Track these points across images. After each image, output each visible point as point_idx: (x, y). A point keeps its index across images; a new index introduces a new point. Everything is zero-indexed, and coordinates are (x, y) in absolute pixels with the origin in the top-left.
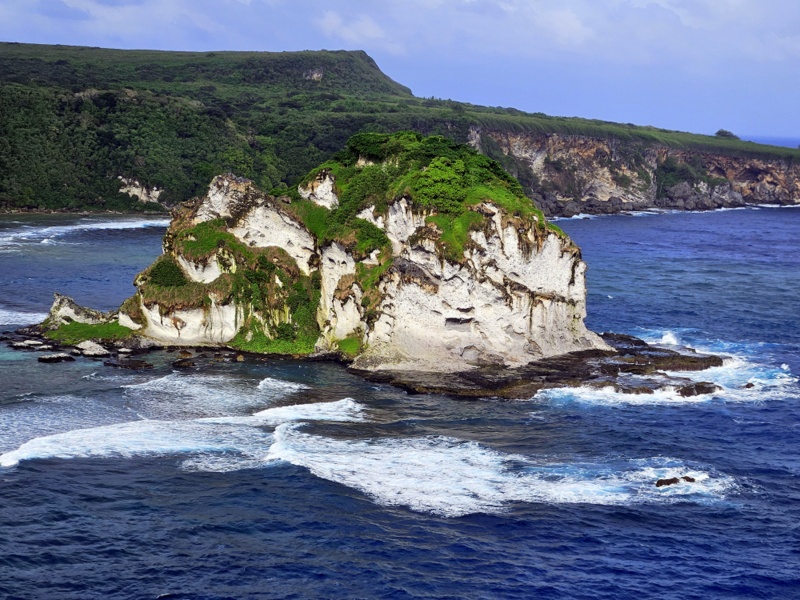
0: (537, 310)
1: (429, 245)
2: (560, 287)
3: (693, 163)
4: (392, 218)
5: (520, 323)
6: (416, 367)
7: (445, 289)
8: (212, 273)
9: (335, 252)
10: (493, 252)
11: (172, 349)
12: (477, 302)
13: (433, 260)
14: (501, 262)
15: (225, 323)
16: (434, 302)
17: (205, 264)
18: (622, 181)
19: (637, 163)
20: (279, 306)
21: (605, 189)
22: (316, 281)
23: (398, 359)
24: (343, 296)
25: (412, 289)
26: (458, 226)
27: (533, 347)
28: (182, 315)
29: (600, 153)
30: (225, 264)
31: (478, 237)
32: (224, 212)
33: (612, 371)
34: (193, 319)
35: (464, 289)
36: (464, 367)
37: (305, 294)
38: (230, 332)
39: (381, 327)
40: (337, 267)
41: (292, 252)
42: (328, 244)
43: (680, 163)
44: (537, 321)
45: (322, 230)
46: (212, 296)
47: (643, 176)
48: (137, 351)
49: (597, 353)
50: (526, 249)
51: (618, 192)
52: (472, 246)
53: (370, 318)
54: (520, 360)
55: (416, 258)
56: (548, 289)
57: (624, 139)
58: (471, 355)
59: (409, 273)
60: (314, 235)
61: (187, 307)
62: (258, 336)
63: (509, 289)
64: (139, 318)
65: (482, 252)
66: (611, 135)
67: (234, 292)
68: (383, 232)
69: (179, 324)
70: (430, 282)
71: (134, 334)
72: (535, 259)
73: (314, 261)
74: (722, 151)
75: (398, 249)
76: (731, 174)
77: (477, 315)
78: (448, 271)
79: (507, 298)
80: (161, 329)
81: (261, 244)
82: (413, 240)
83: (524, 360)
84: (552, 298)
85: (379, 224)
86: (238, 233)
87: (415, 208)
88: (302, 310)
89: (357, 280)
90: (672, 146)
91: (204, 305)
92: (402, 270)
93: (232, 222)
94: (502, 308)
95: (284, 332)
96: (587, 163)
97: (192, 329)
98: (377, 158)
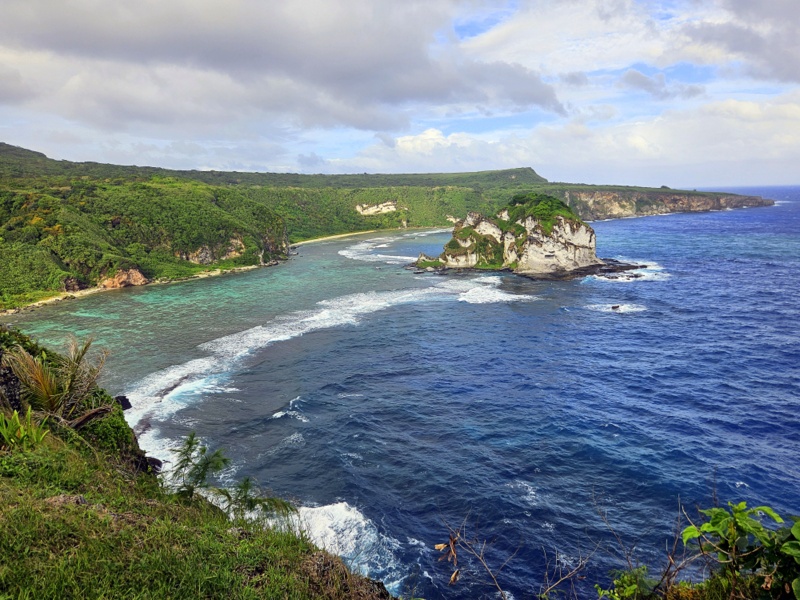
0: (577, 251)
1: (539, 231)
2: (587, 244)
3: (650, 198)
4: (527, 222)
5: (571, 256)
6: (535, 271)
7: (544, 246)
8: (468, 244)
9: (509, 235)
10: (561, 232)
11: (455, 269)
12: (555, 249)
13: (540, 236)
14: (564, 235)
15: (473, 260)
16: (541, 250)
17: (465, 240)
18: (623, 207)
19: (629, 200)
20: (490, 254)
21: (616, 210)
22: (503, 245)
23: (529, 269)
24: (511, 249)
25: (533, 246)
26: (549, 224)
27: (576, 264)
28: (459, 258)
29: (614, 197)
30: (472, 241)
31: (556, 228)
32: (472, 224)
33: (605, 271)
34: (462, 259)
35: (551, 245)
36: (551, 271)
37: (499, 249)
38: (474, 263)
39: (523, 259)
40: (509, 240)
41: (495, 236)
42: (506, 233)
43: (646, 199)
44: (577, 255)
45: (504, 228)
46: (468, 251)
47: (631, 204)
48: (444, 270)
49: (600, 265)
50: (573, 231)
51: (621, 210)
52: (554, 231)
53: (520, 256)
54: (571, 268)
55: (535, 236)
56: (581, 244)
57: (624, 191)
58: (554, 267)
59: (532, 241)
60: (501, 230)
61: (460, 255)
62: (483, 263)
63: (567, 245)
64: (445, 259)
65: (557, 232)
66: (619, 190)
67: (476, 250)
68: (525, 228)
69: (458, 261)
70: (539, 243)
71: (444, 265)
72: (576, 234)
73: (502, 238)
74: (663, 193)
75: (529, 233)
76: (666, 201)
77: (556, 253)
78: (545, 239)
79: (566, 248)
80: (452, 263)
81: (484, 233)
82: (533, 230)
83: (572, 268)
84: (583, 247)
85: (523, 225)
86: (477, 230)
87: (534, 219)
88: (498, 255)
89: (515, 243)
90: (643, 193)
91: (466, 254)
92: (530, 240)
93: (475, 227)
94: (564, 251)
95: (492, 262)
96: (610, 201)
97: (462, 262)
98: (523, 203)
